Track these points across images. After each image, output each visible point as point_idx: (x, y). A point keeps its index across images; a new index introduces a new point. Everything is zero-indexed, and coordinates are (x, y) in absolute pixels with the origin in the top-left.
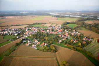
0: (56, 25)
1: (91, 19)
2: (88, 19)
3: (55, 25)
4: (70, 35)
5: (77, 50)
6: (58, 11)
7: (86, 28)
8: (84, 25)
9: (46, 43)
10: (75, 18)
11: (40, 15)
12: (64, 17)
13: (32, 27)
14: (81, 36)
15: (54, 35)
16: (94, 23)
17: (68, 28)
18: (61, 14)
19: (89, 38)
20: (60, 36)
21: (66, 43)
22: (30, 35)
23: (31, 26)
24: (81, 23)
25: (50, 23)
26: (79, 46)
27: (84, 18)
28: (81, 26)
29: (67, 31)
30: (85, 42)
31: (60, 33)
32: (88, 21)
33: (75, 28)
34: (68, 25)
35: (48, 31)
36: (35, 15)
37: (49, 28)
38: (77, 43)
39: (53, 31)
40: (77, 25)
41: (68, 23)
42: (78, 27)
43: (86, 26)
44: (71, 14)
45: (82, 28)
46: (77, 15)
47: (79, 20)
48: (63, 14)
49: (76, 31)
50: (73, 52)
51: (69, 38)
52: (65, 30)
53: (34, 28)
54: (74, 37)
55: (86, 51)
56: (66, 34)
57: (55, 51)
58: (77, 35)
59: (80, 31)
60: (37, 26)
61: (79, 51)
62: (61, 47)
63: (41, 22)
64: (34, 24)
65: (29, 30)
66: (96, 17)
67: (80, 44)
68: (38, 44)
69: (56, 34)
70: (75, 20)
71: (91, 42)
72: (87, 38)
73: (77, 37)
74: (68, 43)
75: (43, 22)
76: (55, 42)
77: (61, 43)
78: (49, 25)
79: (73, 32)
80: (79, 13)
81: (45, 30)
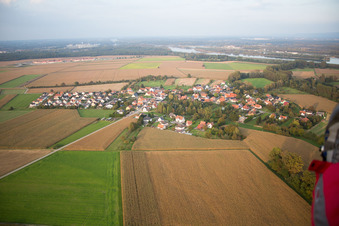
0: (211, 82)
1: (308, 64)
2: (300, 65)
3: (208, 81)
4: (264, 106)
5: (291, 135)
6: (197, 43)
7: (298, 88)
8: (291, 83)
9: (207, 121)
10: (258, 61)
12: (222, 58)
13: (143, 87)
14: (292, 108)
15: (220, 105)
16: (319, 75)
17: (250, 89)
18: (207, 50)
19: (314, 112)
20: (237, 106)
21: (259, 121)
22: (153, 107)
23: (139, 83)
24: (283, 74)
25: (189, 76)
26: (294, 126)
27: (287, 62)
28: (284, 85)
29: (248, 96)
30: (306, 120)
31: (232, 101)
33: (270, 89)
34: (246, 81)
35: (196, 96)
36: (127, 54)
37: (195, 89)
38: (286, 121)
39: (211, 96)
41: (244, 76)
42: (276, 86)
43: (298, 82)
44: (241, 52)
45: (288, 89)
46: (262, 55)
47: (273, 67)
48: (217, 51)
49: (276, 97)
50: (284, 138)
51: (261, 112)
52: (242, 92)
53: (151, 89)
54: (272, 109)
55: (314, 135)
56: (251, 103)
57: (241, 137)
58: (279, 105)
59: (286, 96)
60: (158, 83)
61: (297, 136)
62: (250, 130)
63: (163, 75)
64: (143, 79)
65: (139, 94)
66: (321, 59)
67: (296, 122)
68: (187, 125)
69: (224, 104)
70: (262, 68)
71: (321, 118)
72: (308, 110)
73: (282, 110)
75: (169, 75)
76: (230, 120)
77: (246, 121)
78: (190, 82)
79: (266, 98)
80: (263, 48)
81: (186, 93)
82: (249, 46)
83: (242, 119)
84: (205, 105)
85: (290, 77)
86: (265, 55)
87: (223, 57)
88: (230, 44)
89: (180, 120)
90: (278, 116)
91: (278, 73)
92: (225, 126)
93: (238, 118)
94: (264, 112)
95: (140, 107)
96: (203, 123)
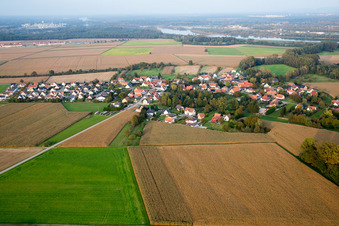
0: (219, 69)
2: (327, 48)
3: (215, 69)
4: (287, 96)
5: (324, 127)
7: (328, 75)
9: (223, 114)
10: (273, 44)
12: (229, 41)
13: (137, 76)
14: (323, 97)
15: (234, 96)
17: (268, 76)
22: (155, 98)
23: (133, 71)
25: (191, 63)
27: (311, 44)
28: (311, 71)
29: (267, 85)
31: (248, 91)
32: (326, 53)
33: (292, 77)
34: (263, 68)
35: (203, 87)
37: (200, 78)
38: (315, 112)
41: (258, 63)
42: (300, 74)
43: (327, 67)
44: (251, 33)
45: (315, 76)
46: (278, 36)
47: (294, 51)
49: (300, 86)
51: (284, 103)
52: (259, 80)
53: (148, 79)
54: (298, 98)
56: (271, 93)
58: (305, 95)
59: (313, 85)
60: (155, 72)
61: (331, 127)
63: (158, 62)
64: (135, 67)
65: (134, 85)
67: (329, 112)
68: (199, 117)
69: (238, 94)
70: (280, 53)
73: (309, 100)
74: (289, 112)
75: (166, 62)
76: (249, 112)
77: (268, 113)
78: (193, 70)
79: (288, 87)
80: (279, 27)
81: (191, 83)
82: (260, 26)
83: (263, 111)
84: (217, 96)
85: (317, 63)
86: (282, 37)
87: (230, 39)
88: (237, 23)
89: (189, 113)
90: (305, 106)
91: (301, 57)
92: (244, 118)
93: (257, 110)
94: (289, 103)
95: (139, 99)
96: (217, 115)
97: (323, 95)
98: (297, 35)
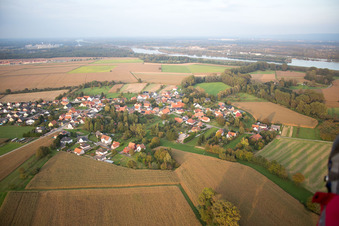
0: (162, 88)
1: (269, 66)
2: (261, 67)
3: (159, 86)
4: (212, 117)
5: (237, 159)
6: (161, 43)
7: (256, 94)
8: (249, 87)
9: (137, 143)
10: (219, 63)
11: (101, 55)
12: (182, 60)
13: (82, 95)
14: (246, 120)
15: (162, 118)
16: (280, 78)
17: (200, 96)
18: (170, 51)
19: (269, 125)
20: (180, 120)
21: (202, 141)
22: (82, 122)
23: (76, 92)
24: (240, 79)
25: (140, 81)
26: (242, 147)
27: (249, 64)
28: (242, 90)
29: (198, 105)
30: (258, 137)
31: (178, 112)
32: (259, 72)
33: (224, 96)
34: (199, 88)
35: (138, 108)
36: (85, 55)
37: (139, 97)
38: (234, 138)
39: (154, 106)
40: (228, 88)
41: (199, 81)
42: (232, 92)
43: (256, 87)
44: (204, 53)
45: (245, 95)
46: (225, 56)
47: (232, 70)
48: (180, 52)
49: (228, 105)
50: (227, 165)
51: (208, 126)
53: (89, 99)
54: (222, 122)
55: (264, 160)
56: (199, 114)
57: (173, 165)
58: (231, 117)
59: (241, 105)
60: (98, 91)
61: (244, 161)
62: (188, 154)
63: (110, 80)
64: (87, 86)
65: (72, 105)
66: (283, 60)
67: (245, 142)
68: (112, 147)
69: (166, 117)
70: (219, 71)
71: (276, 134)
72: (262, 123)
73: (232, 123)
74: (207, 140)
75: (117, 79)
76: (167, 139)
77: (186, 140)
78: (137, 88)
79: (217, 108)
80: (228, 48)
81: (127, 103)
82: (213, 47)
83: (183, 136)
84: (141, 119)
85: (248, 81)
86: (229, 57)
87: (184, 58)
88: (197, 45)
89: (106, 141)
90: (226, 132)
91: (235, 77)
92: (157, 149)
93: (177, 137)
94: (211, 126)
95: (65, 122)
96: (131, 144)
97: (246, 117)
98: (240, 55)
